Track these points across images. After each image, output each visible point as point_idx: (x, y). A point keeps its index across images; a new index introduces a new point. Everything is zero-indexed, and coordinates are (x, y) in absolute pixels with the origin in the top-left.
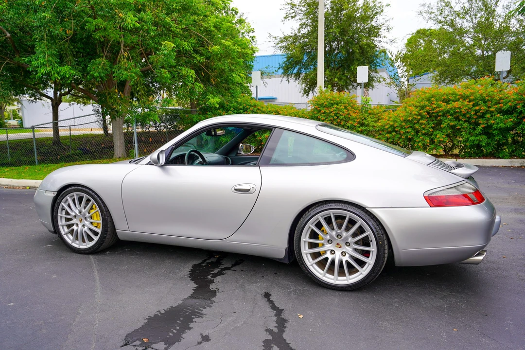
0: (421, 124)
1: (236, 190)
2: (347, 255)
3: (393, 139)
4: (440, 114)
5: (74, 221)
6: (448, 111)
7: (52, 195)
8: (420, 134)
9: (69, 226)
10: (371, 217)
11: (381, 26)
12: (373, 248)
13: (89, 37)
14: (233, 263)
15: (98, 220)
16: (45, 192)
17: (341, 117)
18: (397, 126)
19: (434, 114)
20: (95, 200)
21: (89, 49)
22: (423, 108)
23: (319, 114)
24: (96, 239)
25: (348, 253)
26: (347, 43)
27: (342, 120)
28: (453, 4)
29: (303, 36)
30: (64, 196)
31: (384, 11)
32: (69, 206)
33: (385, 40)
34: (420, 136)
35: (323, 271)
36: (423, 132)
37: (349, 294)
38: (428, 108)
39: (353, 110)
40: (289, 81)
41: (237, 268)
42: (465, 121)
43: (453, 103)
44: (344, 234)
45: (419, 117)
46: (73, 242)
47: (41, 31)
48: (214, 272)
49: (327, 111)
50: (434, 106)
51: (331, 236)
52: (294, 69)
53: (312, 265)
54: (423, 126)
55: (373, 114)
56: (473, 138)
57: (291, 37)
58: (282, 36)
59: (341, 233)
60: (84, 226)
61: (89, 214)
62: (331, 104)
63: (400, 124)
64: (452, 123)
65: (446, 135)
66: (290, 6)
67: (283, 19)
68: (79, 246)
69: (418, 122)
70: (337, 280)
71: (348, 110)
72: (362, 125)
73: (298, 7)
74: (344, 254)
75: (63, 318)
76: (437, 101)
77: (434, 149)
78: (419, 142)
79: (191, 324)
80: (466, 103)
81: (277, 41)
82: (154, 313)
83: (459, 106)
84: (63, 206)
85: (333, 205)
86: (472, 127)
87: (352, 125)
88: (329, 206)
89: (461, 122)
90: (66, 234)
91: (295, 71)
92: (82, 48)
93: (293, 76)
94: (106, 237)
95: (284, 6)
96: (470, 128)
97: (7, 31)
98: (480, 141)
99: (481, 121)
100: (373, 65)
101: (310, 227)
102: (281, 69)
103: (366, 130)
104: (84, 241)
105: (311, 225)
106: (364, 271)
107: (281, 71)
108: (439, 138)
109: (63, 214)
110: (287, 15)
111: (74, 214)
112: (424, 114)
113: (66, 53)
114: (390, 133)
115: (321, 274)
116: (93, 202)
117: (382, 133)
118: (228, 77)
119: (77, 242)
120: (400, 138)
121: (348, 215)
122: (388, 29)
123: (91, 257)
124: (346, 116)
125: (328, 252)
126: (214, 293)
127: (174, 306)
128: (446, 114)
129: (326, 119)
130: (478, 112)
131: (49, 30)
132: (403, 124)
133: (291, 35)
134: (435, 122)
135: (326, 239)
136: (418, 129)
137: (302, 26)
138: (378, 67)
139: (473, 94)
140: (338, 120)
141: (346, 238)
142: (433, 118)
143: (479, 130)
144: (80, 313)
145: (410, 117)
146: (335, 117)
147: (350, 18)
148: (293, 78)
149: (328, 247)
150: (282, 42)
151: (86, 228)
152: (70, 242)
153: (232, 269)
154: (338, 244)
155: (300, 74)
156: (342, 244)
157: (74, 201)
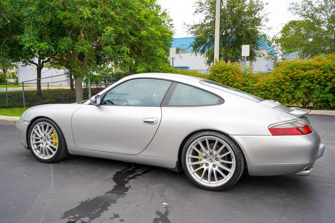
0: (286, 85)
1: (145, 122)
2: (217, 167)
3: (266, 95)
4: (299, 78)
5: (41, 141)
6: (305, 77)
7: (27, 124)
8: (284, 92)
9: (37, 144)
10: (232, 141)
11: (261, 18)
12: (233, 162)
13: (61, 23)
14: (143, 172)
15: (56, 141)
16: (23, 122)
17: (230, 80)
18: (269, 86)
19: (295, 79)
20: (54, 127)
21: (61, 31)
22: (287, 74)
23: (214, 77)
24: (54, 153)
25: (217, 166)
26: (237, 29)
27: (230, 81)
28: (313, 3)
29: (207, 25)
30: (35, 124)
31: (264, 8)
32: (38, 131)
33: (264, 27)
34: (285, 94)
35: (201, 177)
36: (287, 90)
37: (217, 193)
38: (291, 74)
39: (238, 75)
40: (196, 55)
41: (145, 174)
42: (317, 84)
43: (309, 71)
44: (215, 153)
45: (284, 80)
46: (40, 155)
47: (28, 19)
48: (130, 177)
49: (220, 75)
50: (295, 73)
51: (206, 154)
52: (200, 47)
53: (193, 173)
54: (287, 87)
55: (252, 78)
56: (322, 96)
57: (198, 25)
58: (193, 24)
59: (213, 151)
60: (47, 144)
61: (50, 136)
62: (223, 70)
63: (271, 85)
64: (308, 85)
65: (304, 93)
66: (199, 4)
67: (194, 13)
68: (43, 158)
69: (283, 84)
70: (210, 183)
71: (235, 75)
72: (245, 85)
73: (204, 5)
74: (214, 166)
75: (26, 200)
76: (297, 69)
77: (295, 102)
78: (284, 97)
79: (109, 207)
80: (318, 71)
81: (189, 28)
82: (86, 199)
83: (313, 73)
84: (34, 131)
85: (207, 133)
86: (322, 87)
87: (238, 85)
88: (205, 133)
89: (314, 84)
90: (35, 150)
91: (201, 48)
92: (56, 31)
93: (200, 51)
94: (60, 152)
95: (194, 4)
96: (321, 89)
97: (9, 19)
98: (328, 98)
99: (329, 83)
100: (256, 45)
101: (192, 147)
102: (191, 47)
103: (247, 89)
104: (46, 155)
105: (193, 146)
106: (227, 178)
107: (192, 48)
108: (298, 95)
109: (34, 137)
110: (196, 11)
111: (41, 136)
112: (288, 78)
113: (44, 34)
114: (264, 91)
115: (199, 179)
116: (53, 128)
117: (258, 91)
118: (153, 51)
119: (42, 155)
120: (270, 95)
121: (217, 139)
122: (266, 20)
123: (51, 165)
124: (233, 79)
125: (204, 165)
126: (127, 189)
127: (99, 196)
128: (304, 78)
129: (219, 80)
130: (327, 77)
131: (34, 19)
132: (273, 85)
133: (199, 24)
134: (296, 84)
135: (203, 156)
136: (283, 88)
137: (207, 18)
138: (259, 47)
139: (323, 65)
140: (228, 82)
141: (216, 155)
142: (294, 81)
143: (327, 90)
144: (37, 198)
145: (278, 80)
146: (226, 80)
147: (240, 12)
148: (199, 53)
149: (204, 161)
150: (193, 28)
151: (48, 145)
152: (37, 155)
153: (142, 175)
154: (210, 159)
155: (205, 50)
156: (213, 159)
157: (41, 128)
